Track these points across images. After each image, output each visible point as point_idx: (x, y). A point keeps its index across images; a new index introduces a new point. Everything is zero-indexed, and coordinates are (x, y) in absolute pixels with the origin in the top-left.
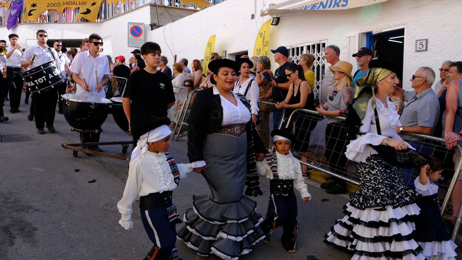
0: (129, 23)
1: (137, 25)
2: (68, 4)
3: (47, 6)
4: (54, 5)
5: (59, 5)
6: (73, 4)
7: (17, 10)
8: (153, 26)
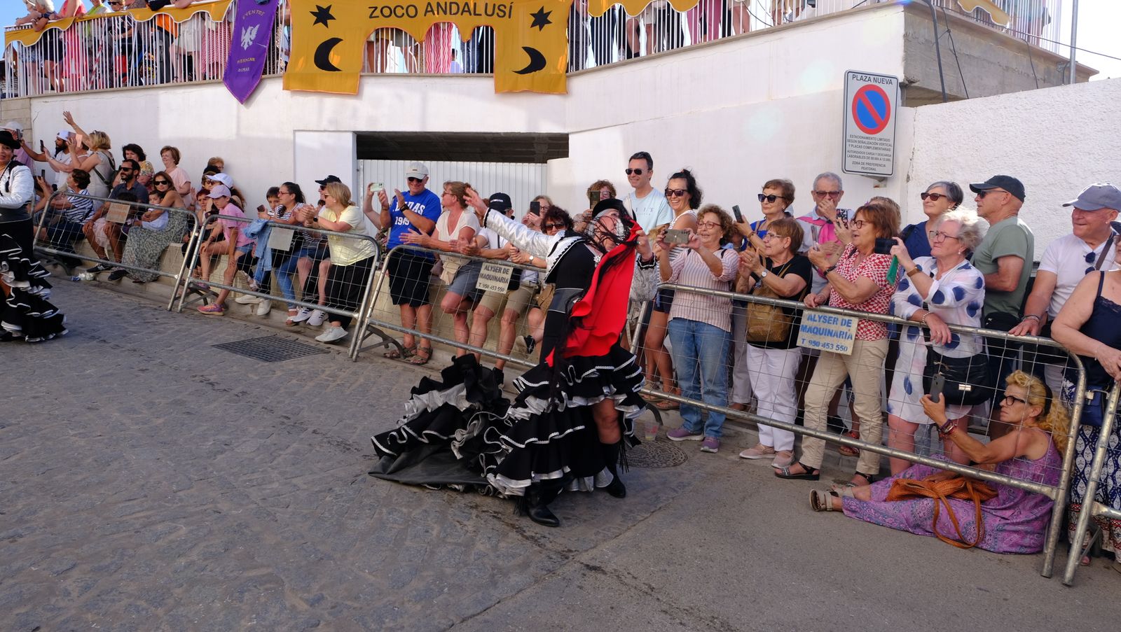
0: (851, 75)
1: (877, 84)
2: (445, 13)
3: (371, 17)
4: (393, 12)
5: (412, 11)
6: (463, 11)
7: (257, 26)
8: (913, 93)
